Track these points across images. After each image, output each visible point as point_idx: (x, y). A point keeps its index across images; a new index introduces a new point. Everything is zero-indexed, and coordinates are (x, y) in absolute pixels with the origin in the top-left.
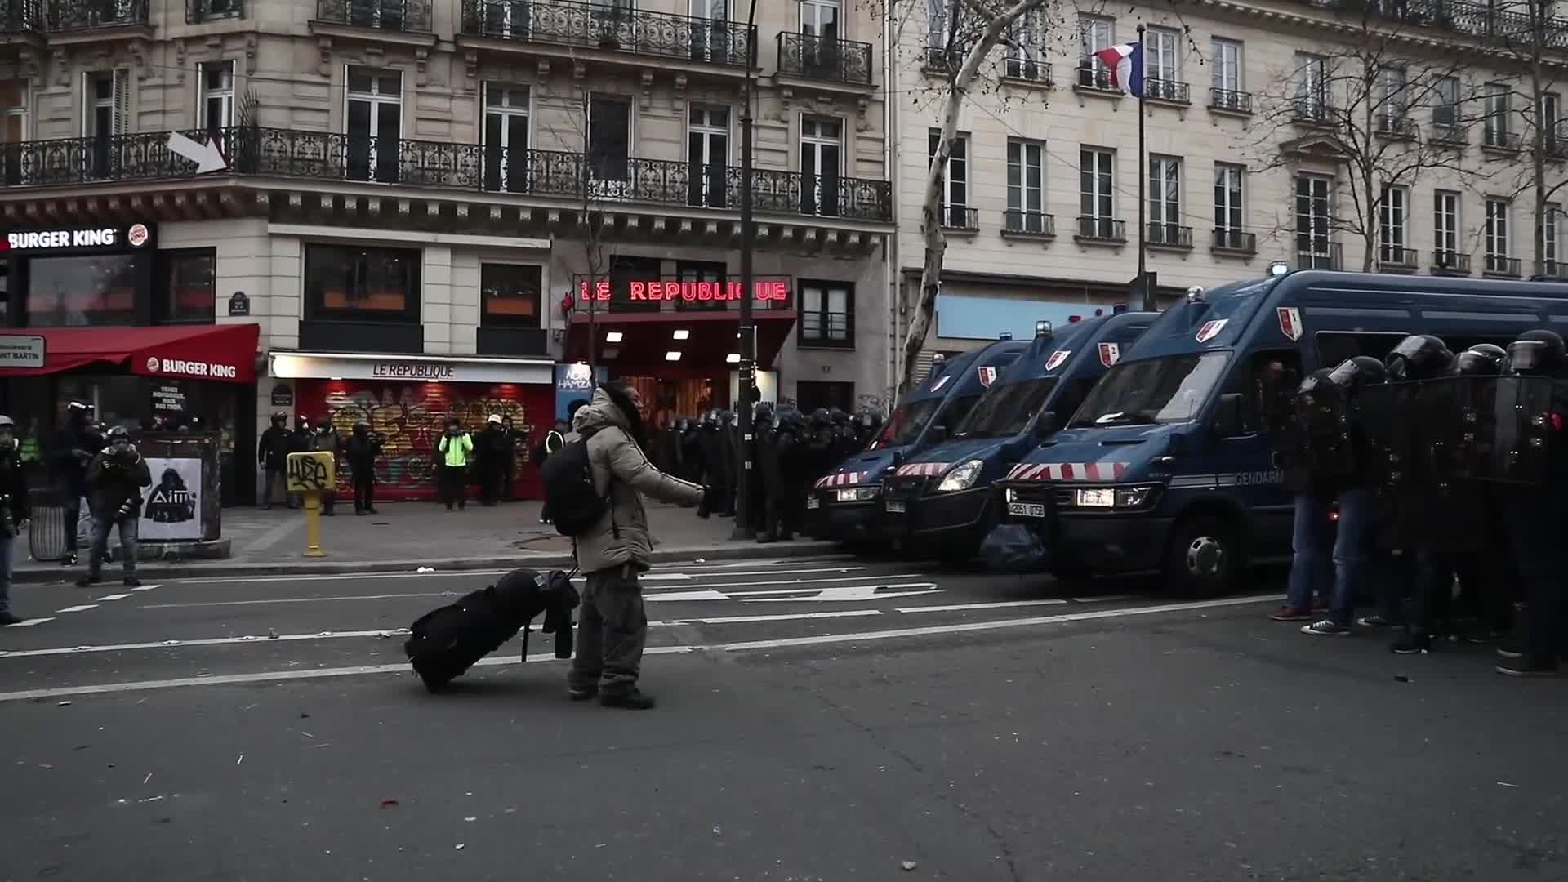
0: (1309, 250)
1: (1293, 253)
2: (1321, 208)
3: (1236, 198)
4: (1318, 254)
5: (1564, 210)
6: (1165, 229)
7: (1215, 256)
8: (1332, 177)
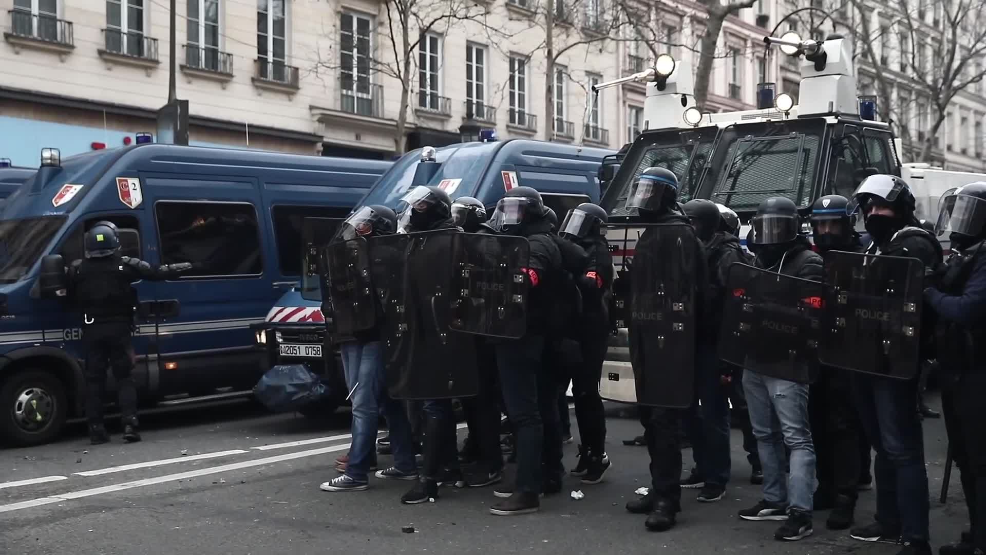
0: (352, 90)
1: (335, 90)
2: (363, 47)
3: (280, 25)
4: (360, 95)
5: (569, 73)
6: (203, 52)
7: (257, 87)
8: (374, 16)
